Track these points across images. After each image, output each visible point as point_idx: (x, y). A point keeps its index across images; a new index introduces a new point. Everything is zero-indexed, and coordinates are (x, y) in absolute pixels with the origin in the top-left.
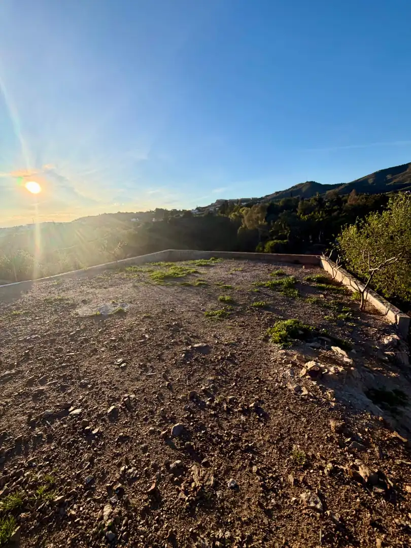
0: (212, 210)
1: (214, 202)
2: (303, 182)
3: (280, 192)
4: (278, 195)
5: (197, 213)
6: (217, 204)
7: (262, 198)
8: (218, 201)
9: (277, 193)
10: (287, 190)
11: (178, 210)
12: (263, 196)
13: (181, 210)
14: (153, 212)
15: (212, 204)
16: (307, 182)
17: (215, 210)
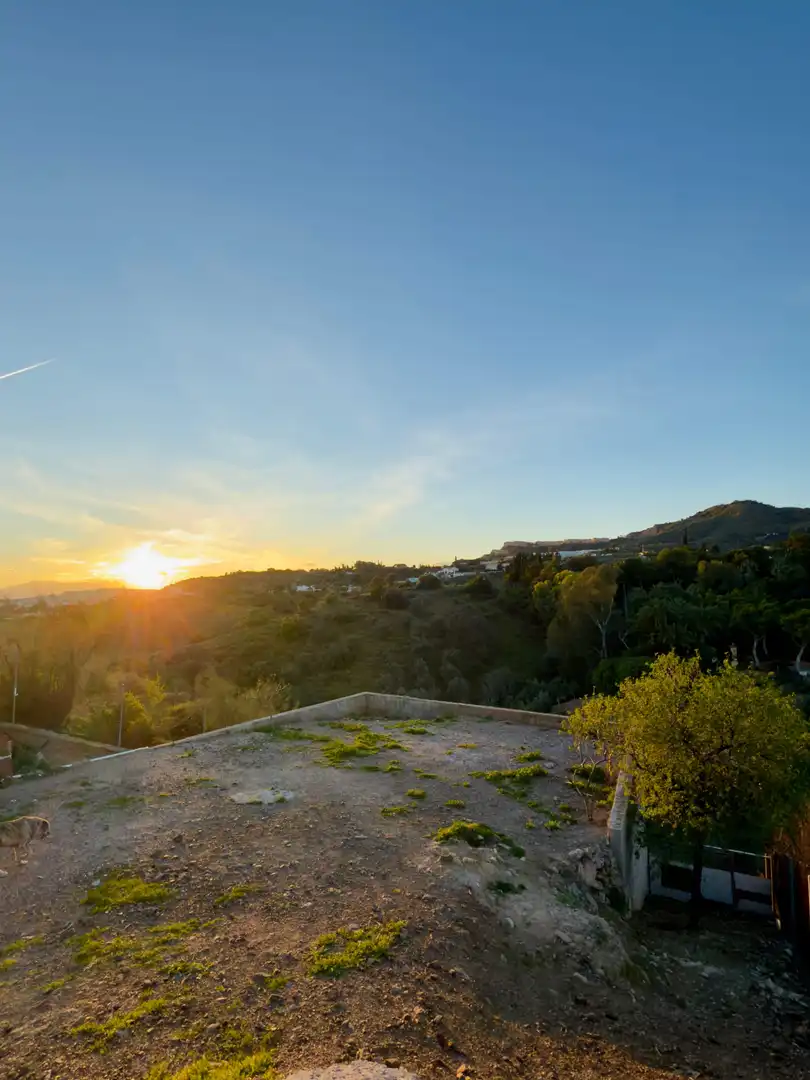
0: (495, 567)
1: (499, 546)
2: (726, 503)
3: (666, 524)
4: (661, 532)
5: (455, 575)
6: (507, 552)
7: (620, 541)
8: (509, 547)
9: (659, 527)
10: (684, 522)
11: (410, 566)
12: (624, 533)
13: (417, 567)
14: (350, 570)
15: (493, 553)
16: (736, 503)
17: (500, 567)
